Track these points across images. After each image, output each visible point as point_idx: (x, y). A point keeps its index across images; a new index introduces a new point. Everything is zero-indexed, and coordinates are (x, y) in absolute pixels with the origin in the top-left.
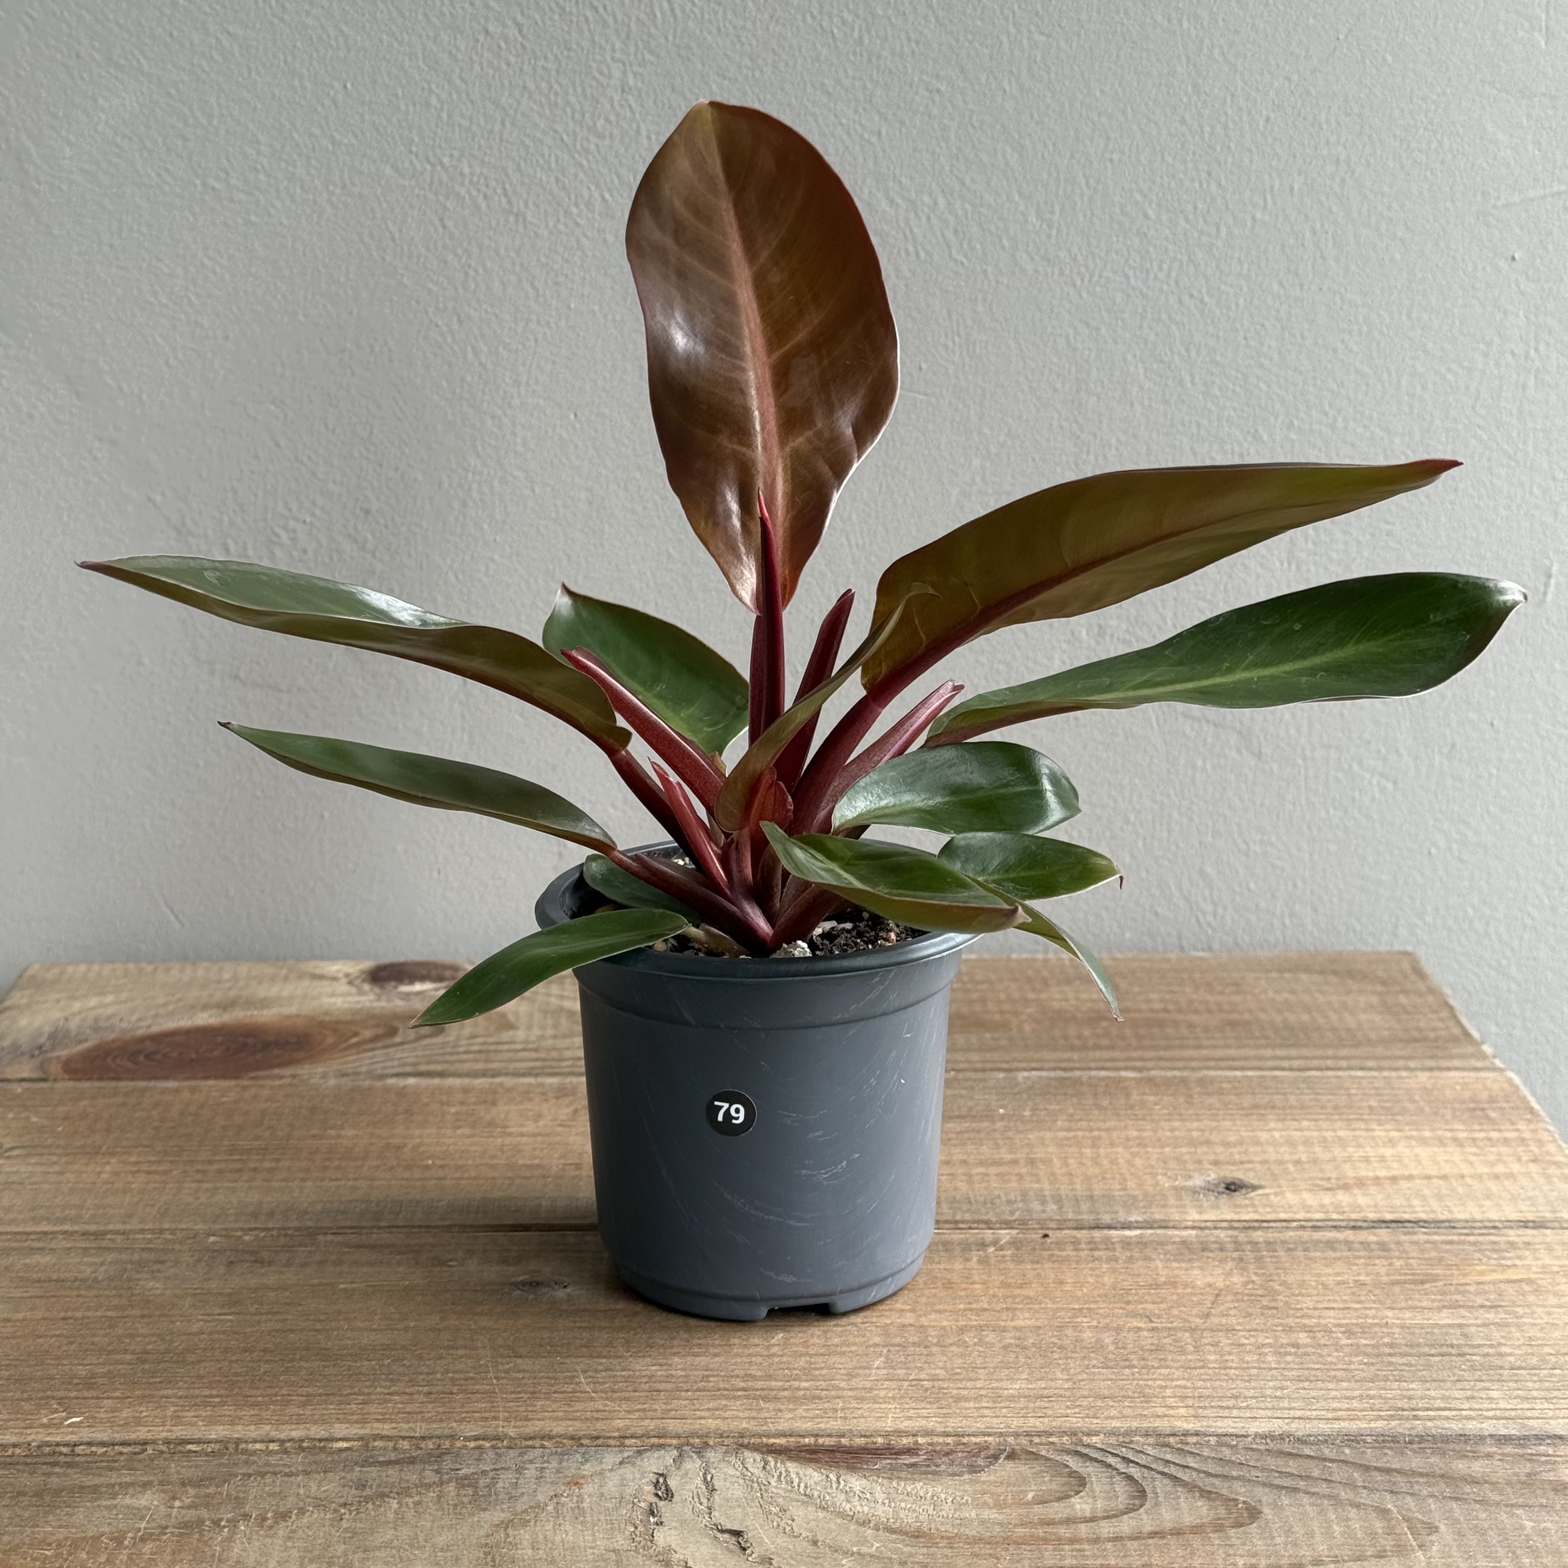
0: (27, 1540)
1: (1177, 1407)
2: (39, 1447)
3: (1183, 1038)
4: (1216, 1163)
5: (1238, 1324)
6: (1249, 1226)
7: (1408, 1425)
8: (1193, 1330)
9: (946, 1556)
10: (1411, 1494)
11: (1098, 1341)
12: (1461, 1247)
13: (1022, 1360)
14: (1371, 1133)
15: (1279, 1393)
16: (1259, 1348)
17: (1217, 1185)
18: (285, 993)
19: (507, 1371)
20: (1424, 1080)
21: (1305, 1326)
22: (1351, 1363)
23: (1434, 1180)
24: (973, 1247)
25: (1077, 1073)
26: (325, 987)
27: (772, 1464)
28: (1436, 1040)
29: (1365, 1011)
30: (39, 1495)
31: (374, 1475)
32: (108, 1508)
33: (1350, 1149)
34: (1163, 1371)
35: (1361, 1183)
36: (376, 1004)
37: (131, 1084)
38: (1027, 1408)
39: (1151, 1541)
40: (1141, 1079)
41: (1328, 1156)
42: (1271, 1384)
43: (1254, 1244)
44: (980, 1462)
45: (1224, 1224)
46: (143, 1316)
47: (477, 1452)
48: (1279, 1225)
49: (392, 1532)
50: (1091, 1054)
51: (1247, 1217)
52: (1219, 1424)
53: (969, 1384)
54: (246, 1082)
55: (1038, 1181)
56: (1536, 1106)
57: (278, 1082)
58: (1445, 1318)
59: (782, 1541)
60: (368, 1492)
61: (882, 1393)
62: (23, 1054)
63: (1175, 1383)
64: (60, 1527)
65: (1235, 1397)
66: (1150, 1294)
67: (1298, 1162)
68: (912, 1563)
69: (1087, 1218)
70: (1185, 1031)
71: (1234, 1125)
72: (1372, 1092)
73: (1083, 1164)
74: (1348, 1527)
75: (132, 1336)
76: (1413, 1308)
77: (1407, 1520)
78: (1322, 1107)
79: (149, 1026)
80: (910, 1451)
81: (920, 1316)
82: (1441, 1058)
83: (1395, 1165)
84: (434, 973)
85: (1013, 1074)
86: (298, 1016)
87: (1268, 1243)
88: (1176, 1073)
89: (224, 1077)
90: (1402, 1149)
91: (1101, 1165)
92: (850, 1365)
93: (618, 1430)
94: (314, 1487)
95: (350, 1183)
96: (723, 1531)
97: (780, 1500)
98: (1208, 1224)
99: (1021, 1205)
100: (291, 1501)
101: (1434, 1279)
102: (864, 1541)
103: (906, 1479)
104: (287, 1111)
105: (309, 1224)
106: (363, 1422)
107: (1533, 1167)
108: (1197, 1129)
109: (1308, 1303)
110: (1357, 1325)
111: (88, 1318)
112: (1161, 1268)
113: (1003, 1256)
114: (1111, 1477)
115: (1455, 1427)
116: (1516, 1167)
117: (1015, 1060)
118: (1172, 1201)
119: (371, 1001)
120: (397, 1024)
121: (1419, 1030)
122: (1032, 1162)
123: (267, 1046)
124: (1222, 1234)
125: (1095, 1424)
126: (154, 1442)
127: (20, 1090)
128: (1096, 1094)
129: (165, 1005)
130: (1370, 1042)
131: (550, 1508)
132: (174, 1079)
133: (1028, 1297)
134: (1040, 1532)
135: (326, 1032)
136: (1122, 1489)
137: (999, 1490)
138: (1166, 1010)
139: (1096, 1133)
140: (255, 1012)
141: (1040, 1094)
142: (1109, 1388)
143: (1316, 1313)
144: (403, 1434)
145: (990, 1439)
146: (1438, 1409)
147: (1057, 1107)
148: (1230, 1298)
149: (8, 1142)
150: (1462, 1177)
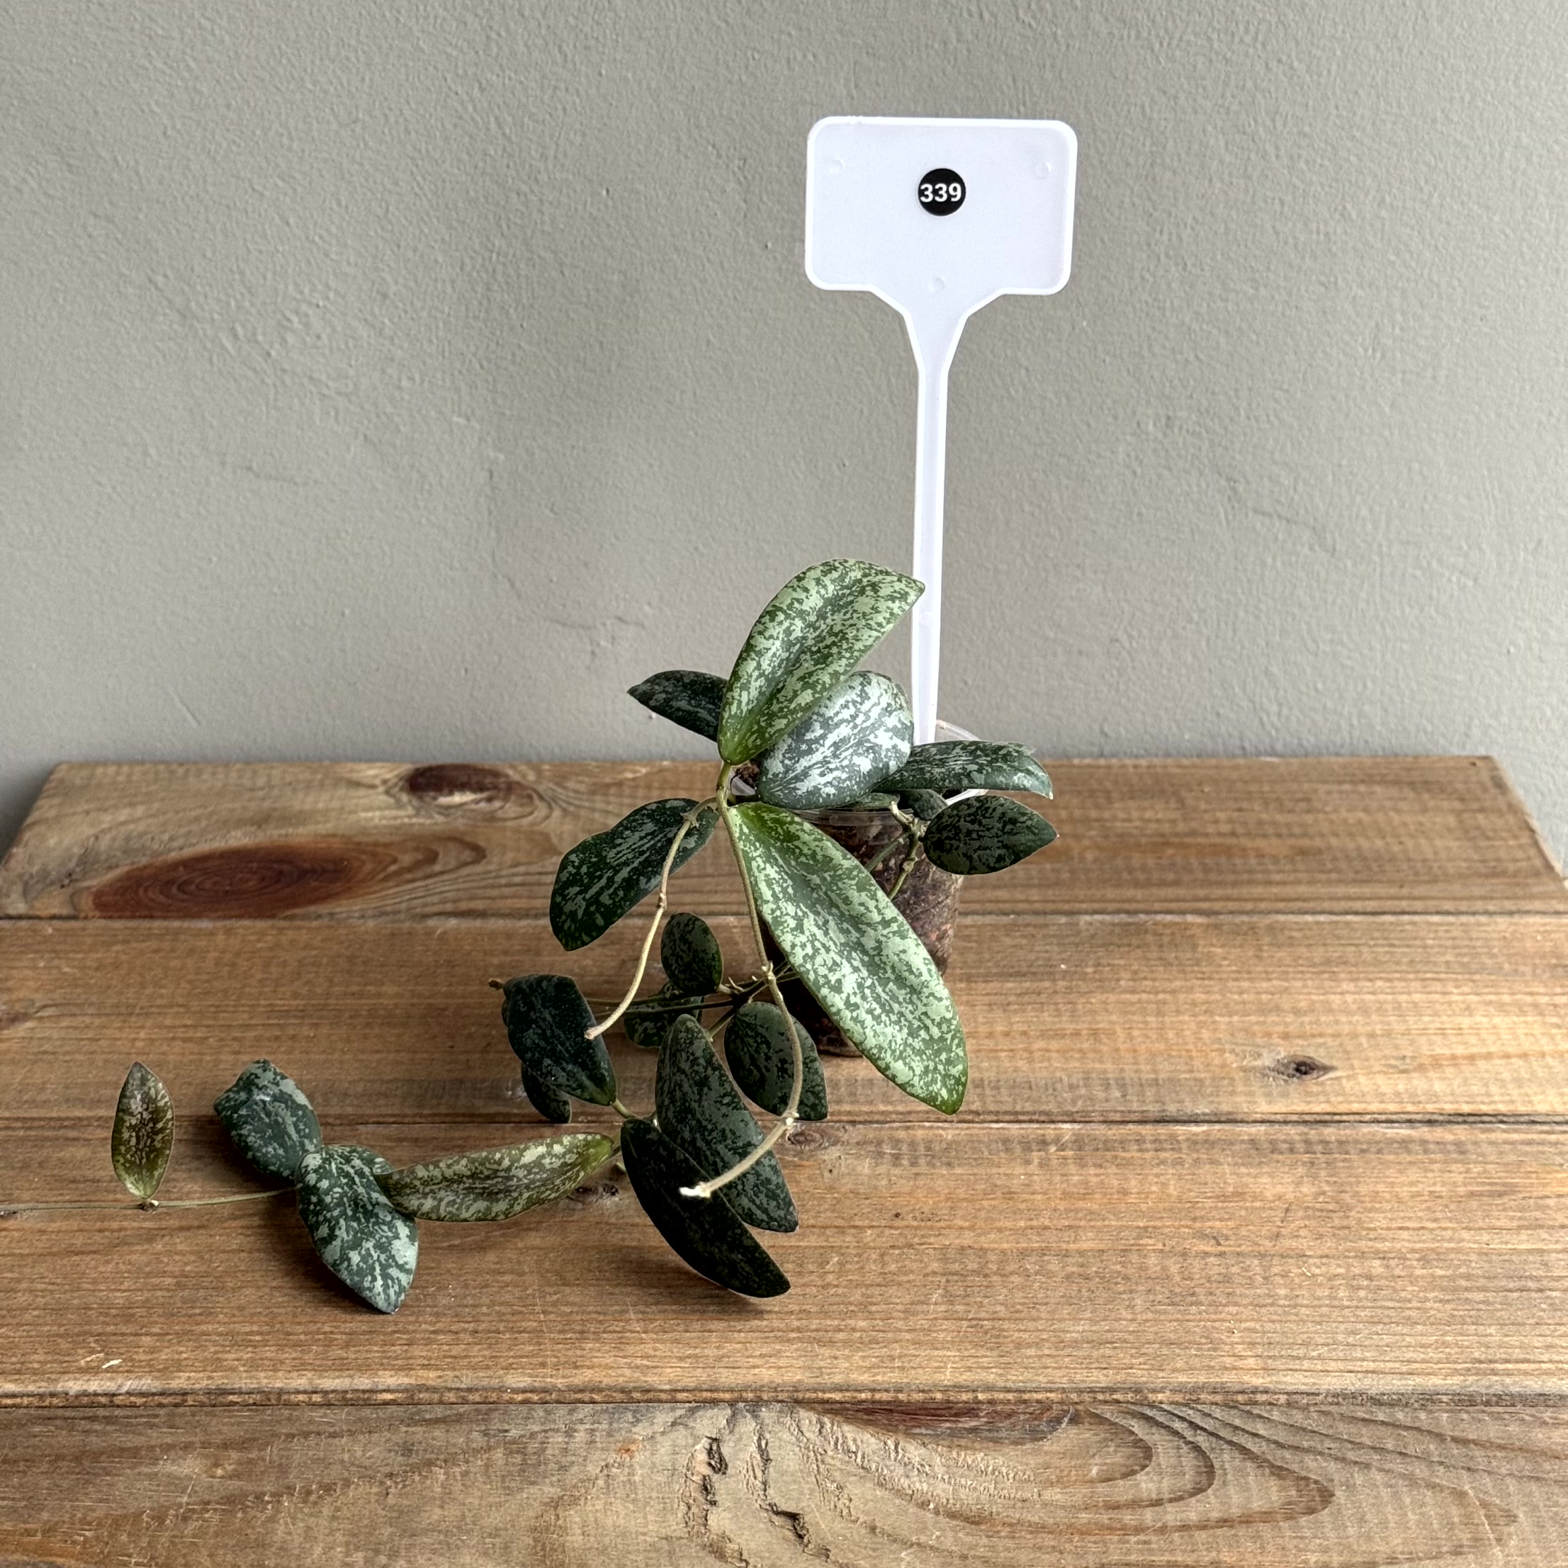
0: (66, 1518)
1: (1246, 1357)
2: (77, 1396)
3: (1251, 872)
4: (1286, 1036)
5: (1310, 1248)
6: (1322, 1121)
7: (1485, 1382)
8: (1262, 1256)
9: (1008, 1550)
10: (1489, 1473)
11: (1164, 1268)
12: (1541, 1148)
13: (1085, 1293)
14: (1447, 998)
15: (1351, 1340)
16: (1330, 1279)
17: (1286, 1066)
18: (321, 806)
19: (554, 1304)
20: (1502, 927)
21: (1377, 1252)
22: (1427, 1300)
23: (1514, 1060)
24: (1034, 1146)
25: (1142, 917)
26: (360, 797)
27: (828, 1425)
28: (1515, 875)
29: (1442, 837)
30: (77, 1459)
31: (419, 1437)
32: (151, 1477)
33: (1426, 1019)
34: (1233, 1309)
35: (1436, 1063)
36: (414, 820)
37: (165, 923)
38: (1090, 1357)
39: (1219, 1531)
40: (1208, 925)
41: (1402, 1027)
42: (1342, 1327)
43: (1325, 1143)
44: (1044, 1427)
45: (1295, 1118)
46: (182, 1229)
47: (524, 1408)
48: (1352, 1118)
49: (438, 1511)
50: (1155, 891)
51: (1318, 1109)
52: (1288, 1379)
53: (1031, 1325)
54: (282, 923)
55: (1101, 1062)
57: (315, 924)
58: (1524, 1242)
59: (838, 1526)
60: (414, 1459)
61: (942, 1335)
62: (52, 883)
63: (1243, 1325)
64: (101, 1501)
65: (1305, 1344)
66: (1216, 1208)
67: (1372, 1035)
68: (974, 1557)
69: (1153, 1109)
70: (1253, 861)
71: (1305, 986)
72: (1449, 943)
73: (1147, 1036)
74: (1422, 1514)
75: (169, 1253)
77: (1484, 1505)
78: (1398, 963)
79: (181, 848)
80: (971, 1411)
81: (979, 1235)
82: (1524, 898)
83: (1473, 1040)
84: (474, 779)
85: (1075, 918)
86: (334, 836)
87: (1340, 1143)
88: (1245, 918)
89: (259, 914)
90: (1480, 1018)
91: (1167, 1040)
92: (907, 1299)
93: (670, 1382)
94: (358, 1450)
95: (391, 1056)
96: (777, 1513)
97: (837, 1475)
98: (1279, 1117)
99: (1083, 1091)
100: (335, 1471)
101: (1513, 1190)
102: (923, 1529)
103: (966, 1448)
104: (324, 961)
105: (350, 1110)
106: (408, 1368)
108: (1267, 992)
109: (1380, 1221)
110: (1433, 1250)
111: (126, 1229)
112: (1230, 1174)
113: (1065, 1158)
114: (1179, 1448)
115: (1534, 1385)
117: (1077, 900)
118: (1240, 1086)
119: (410, 817)
120: (435, 846)
121: (1498, 860)
122: (1095, 1034)
123: (303, 874)
124: (1293, 1131)
125: (1160, 1378)
126: (193, 1392)
127: (50, 931)
128: (1161, 946)
129: (197, 819)
131: (601, 1482)
132: (209, 918)
133: (1091, 1213)
134: (1104, 1518)
135: (363, 857)
136: (1190, 1462)
137: (1063, 1463)
138: (1233, 834)
139: (1161, 996)
140: (291, 830)
141: (1103, 945)
142: (1176, 1331)
143: (1390, 1234)
144: (449, 1385)
145: (1052, 1395)
146: (1517, 1361)
147: (1122, 962)
148: (1301, 1213)
149: (40, 999)
150: (1543, 1055)
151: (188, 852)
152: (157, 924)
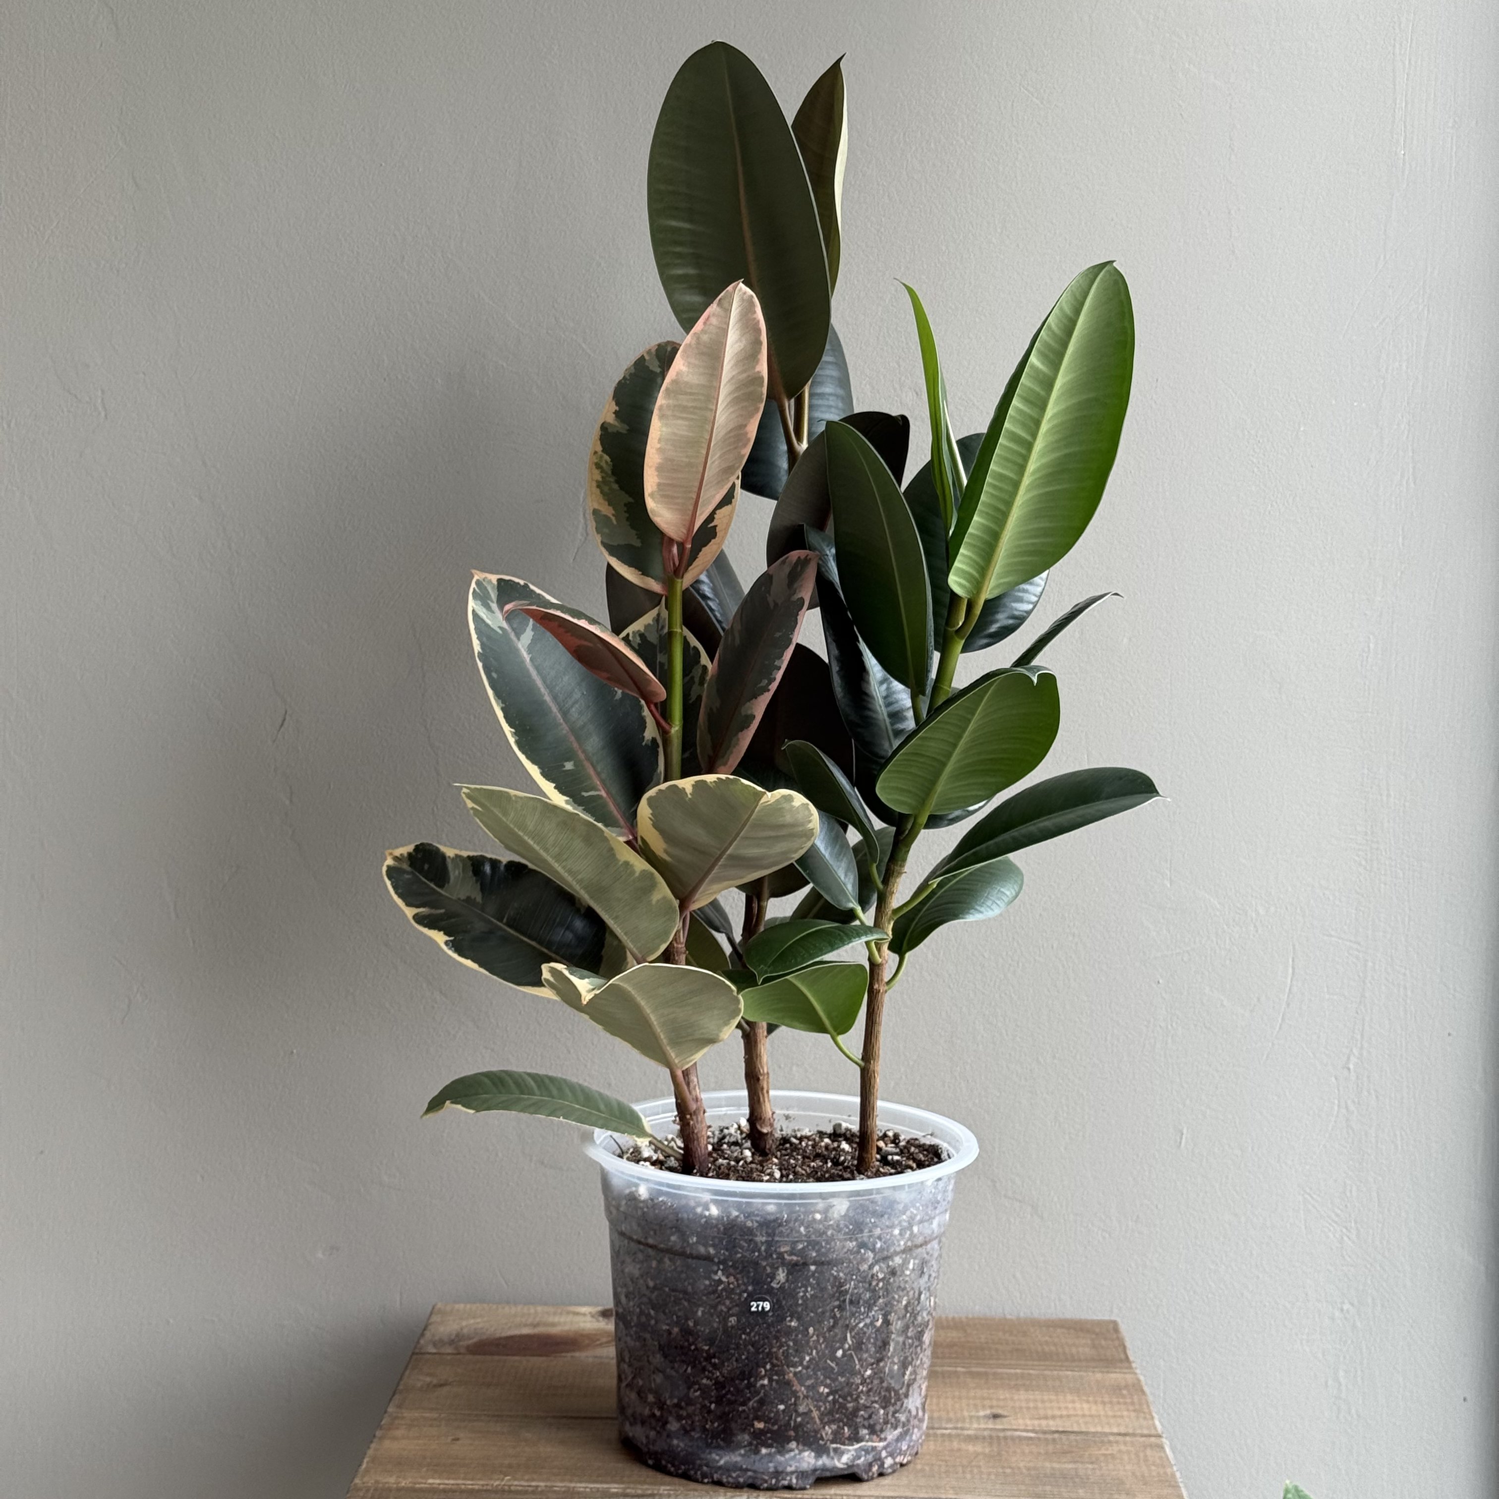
3: (992, 1355)
4: (991, 1407)
5: (983, 1465)
6: (998, 1431)
8: (963, 1466)
12: (1088, 1441)
14: (1065, 1398)
16: (989, 1473)
17: (989, 1415)
18: (562, 1320)
20: (1099, 1376)
21: (1010, 1466)
23: (1086, 1417)
26: (581, 1318)
28: (1111, 1360)
29: (1083, 1346)
33: (1054, 1404)
35: (1053, 1417)
36: (607, 1327)
37: (499, 1357)
38: (889, 1489)
40: (966, 1372)
41: (1042, 1406)
42: (990, 1485)
43: (998, 1437)
45: (988, 1430)
48: (1011, 1430)
51: (999, 1427)
54: (551, 1359)
56: (1146, 1389)
57: (566, 1359)
58: (1071, 1466)
62: (446, 1343)
63: (951, 1483)
65: (974, 1488)
67: (1028, 1408)
70: (993, 1352)
71: (1004, 1392)
72: (1073, 1381)
76: (1059, 1462)
78: (1047, 1387)
79: (501, 1333)
82: (1111, 1368)
83: (1071, 1410)
86: (570, 1331)
87: (1005, 1437)
88: (983, 1370)
89: (541, 1356)
90: (1078, 1405)
91: (940, 1406)
98: (982, 1430)
101: (1071, 1452)
104: (572, 1371)
107: (1133, 1414)
108: (987, 1393)
109: (1014, 1459)
110: (1032, 1467)
112: (955, 1445)
116: (1125, 1413)
118: (967, 1420)
119: (604, 1325)
121: (1105, 1355)
123: (558, 1344)
124: (986, 1433)
126: (540, 1486)
127: (449, 1358)
128: (944, 1377)
129: (506, 1324)
130: (1080, 1360)
132: (518, 1356)
138: (987, 1343)
140: (549, 1329)
143: (1017, 1462)
148: (982, 1456)
149: (451, 1380)
150: (1099, 1416)
151: (504, 1335)
152: (496, 1358)
